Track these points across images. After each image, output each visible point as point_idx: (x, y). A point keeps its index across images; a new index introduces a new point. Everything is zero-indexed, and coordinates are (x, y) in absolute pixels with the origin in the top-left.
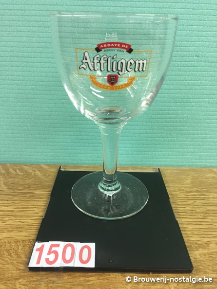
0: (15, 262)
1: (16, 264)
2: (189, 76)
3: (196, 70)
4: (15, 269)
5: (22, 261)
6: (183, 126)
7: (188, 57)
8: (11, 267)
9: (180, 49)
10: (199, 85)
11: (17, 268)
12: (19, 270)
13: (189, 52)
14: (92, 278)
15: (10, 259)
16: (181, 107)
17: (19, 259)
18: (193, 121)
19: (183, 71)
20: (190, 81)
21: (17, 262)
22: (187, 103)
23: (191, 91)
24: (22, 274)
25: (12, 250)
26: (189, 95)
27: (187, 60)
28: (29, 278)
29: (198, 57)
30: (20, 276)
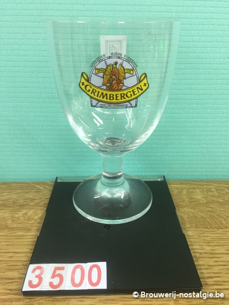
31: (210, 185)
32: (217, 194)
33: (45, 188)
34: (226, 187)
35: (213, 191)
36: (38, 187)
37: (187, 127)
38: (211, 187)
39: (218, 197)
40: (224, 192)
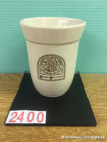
0: (4, 130)
1: (5, 131)
2: (95, 21)
3: (99, 17)
4: (4, 134)
5: (8, 129)
6: (92, 50)
7: (94, 9)
8: (2, 133)
9: (90, 4)
10: (101, 26)
11: (5, 133)
12: (7, 134)
13: (95, 6)
14: (50, 139)
15: (1, 128)
16: (90, 39)
17: (7, 128)
18: (97, 47)
19: (91, 18)
20: (95, 23)
21: (5, 130)
22: (94, 37)
23: (96, 29)
24: (8, 137)
25: (3, 122)
26: (95, 32)
27: (93, 11)
28: (12, 139)
29: (100, 9)
30: (7, 138)
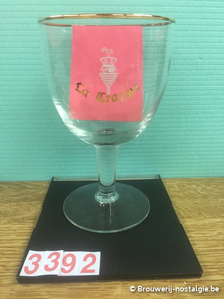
31: (173, 182)
32: (179, 190)
33: (9, 187)
34: (188, 184)
35: (174, 187)
36: (3, 186)
37: (162, 128)
38: (173, 184)
39: (179, 192)
40: (186, 188)
